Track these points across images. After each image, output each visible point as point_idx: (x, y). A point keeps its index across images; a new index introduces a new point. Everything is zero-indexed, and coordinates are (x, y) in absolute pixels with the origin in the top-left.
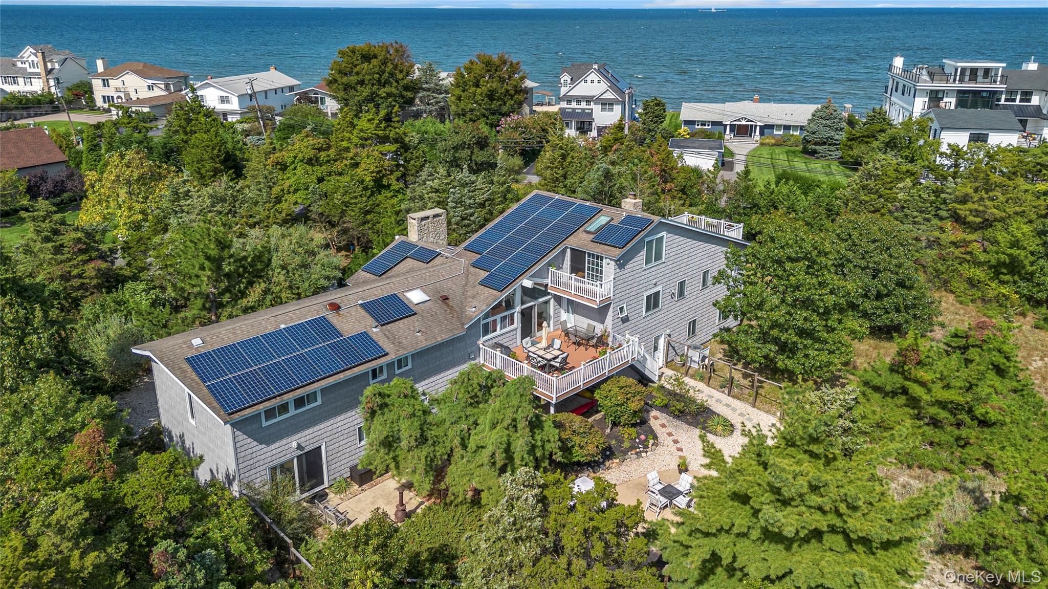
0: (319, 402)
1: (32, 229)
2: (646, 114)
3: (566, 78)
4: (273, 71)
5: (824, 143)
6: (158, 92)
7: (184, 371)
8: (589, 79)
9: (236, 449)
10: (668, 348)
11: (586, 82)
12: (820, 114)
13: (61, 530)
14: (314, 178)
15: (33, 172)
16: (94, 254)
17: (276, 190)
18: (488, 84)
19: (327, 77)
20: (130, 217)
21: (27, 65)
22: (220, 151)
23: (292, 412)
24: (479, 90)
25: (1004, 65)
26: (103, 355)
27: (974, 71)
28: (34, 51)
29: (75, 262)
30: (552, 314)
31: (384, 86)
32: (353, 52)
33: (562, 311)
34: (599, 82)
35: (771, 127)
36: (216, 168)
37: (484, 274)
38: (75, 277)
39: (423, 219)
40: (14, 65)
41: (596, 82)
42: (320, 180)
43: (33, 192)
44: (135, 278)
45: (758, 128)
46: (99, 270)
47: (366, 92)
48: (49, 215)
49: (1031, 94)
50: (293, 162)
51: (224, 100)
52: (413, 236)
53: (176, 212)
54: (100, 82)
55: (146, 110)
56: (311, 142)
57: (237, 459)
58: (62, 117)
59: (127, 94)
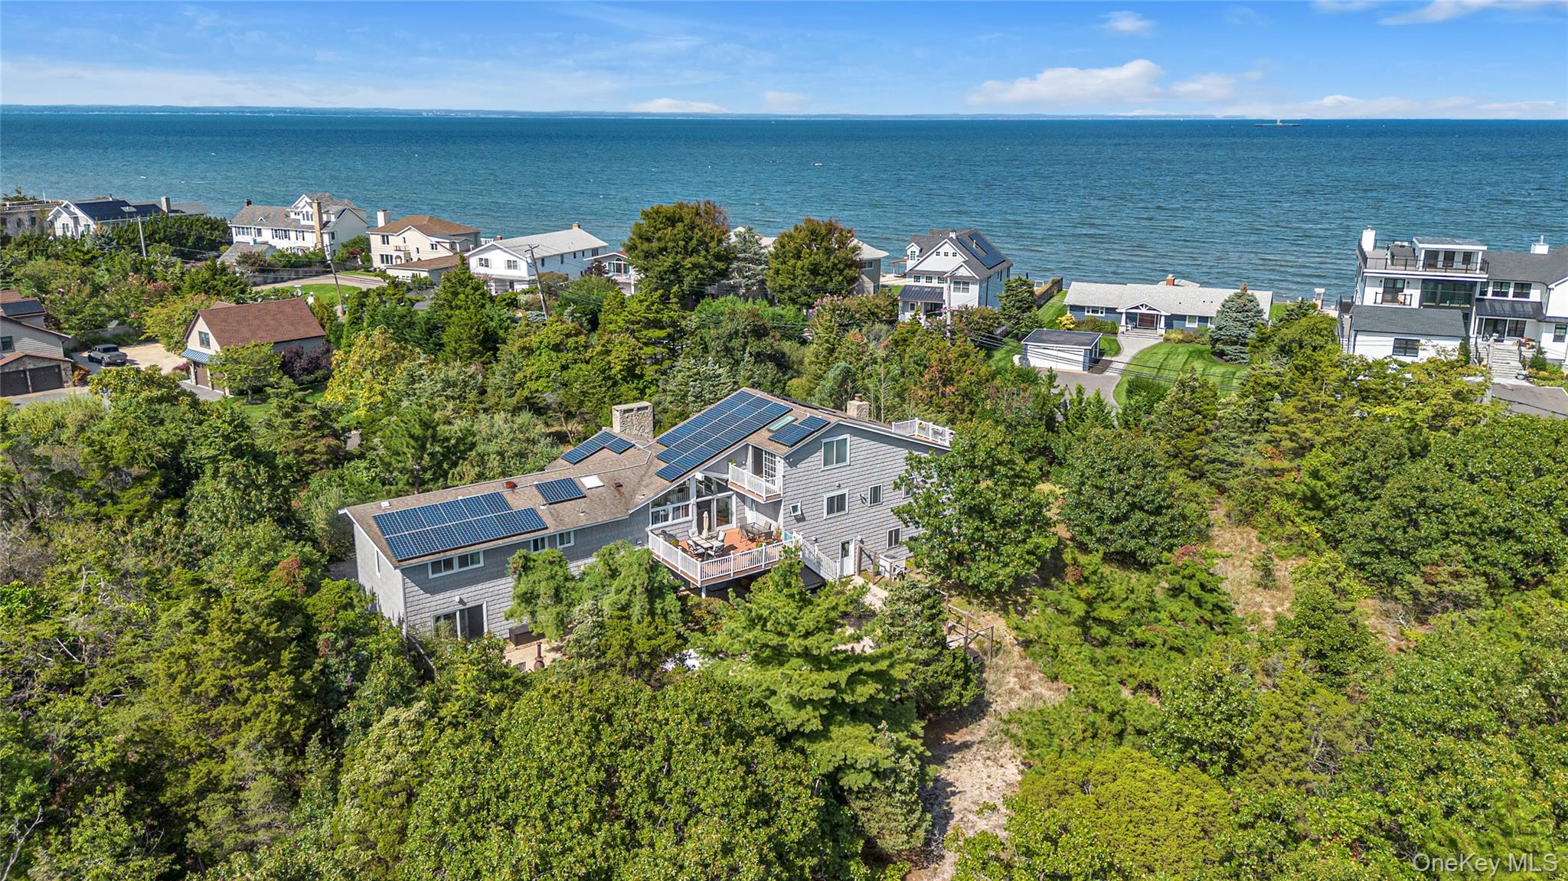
0: (482, 564)
1: (275, 405)
2: (1008, 296)
3: (913, 249)
4: (575, 228)
5: (1235, 343)
6: (443, 252)
7: (370, 526)
8: (942, 251)
9: (405, 594)
10: (861, 555)
11: (938, 254)
12: (1230, 304)
13: (256, 608)
14: (558, 365)
15: (289, 346)
16: (326, 432)
17: (519, 376)
18: (815, 255)
19: (627, 242)
20: (369, 398)
21: (300, 217)
22: (478, 330)
23: (456, 569)
24: (800, 262)
25: (1485, 248)
26: (322, 525)
27: (1450, 256)
28: (309, 201)
29: (309, 438)
30: (734, 510)
31: (691, 256)
32: (657, 212)
33: (747, 509)
34: (954, 255)
35: (1183, 318)
36: (473, 349)
37: (664, 465)
38: (308, 452)
39: (626, 411)
40: (287, 216)
41: (950, 254)
42: (564, 368)
43: (286, 367)
44: (361, 456)
45: (1163, 318)
46: (329, 446)
47: (667, 261)
48: (291, 392)
49: (1528, 286)
50: (539, 348)
51: (511, 265)
52: (616, 429)
53: (409, 395)
54: (379, 238)
55: (424, 275)
56: (559, 328)
57: (406, 603)
58: (327, 280)
59: (408, 254)
